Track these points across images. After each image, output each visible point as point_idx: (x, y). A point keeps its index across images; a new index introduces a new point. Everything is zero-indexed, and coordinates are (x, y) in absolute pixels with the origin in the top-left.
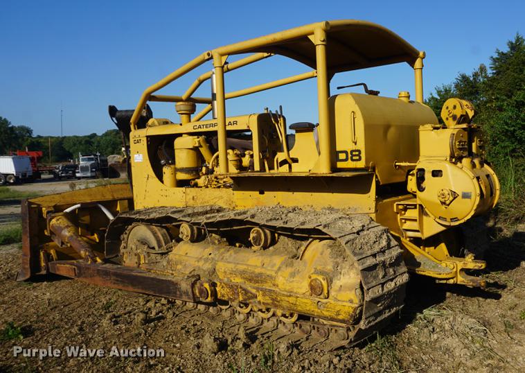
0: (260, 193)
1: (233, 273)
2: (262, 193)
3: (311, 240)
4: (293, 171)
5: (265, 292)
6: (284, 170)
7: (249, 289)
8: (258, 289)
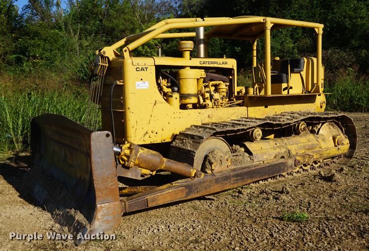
0: (265, 107)
1: (300, 148)
2: (266, 107)
3: (321, 124)
4: (290, 93)
5: (317, 152)
6: (285, 93)
7: (310, 153)
8: (313, 153)
